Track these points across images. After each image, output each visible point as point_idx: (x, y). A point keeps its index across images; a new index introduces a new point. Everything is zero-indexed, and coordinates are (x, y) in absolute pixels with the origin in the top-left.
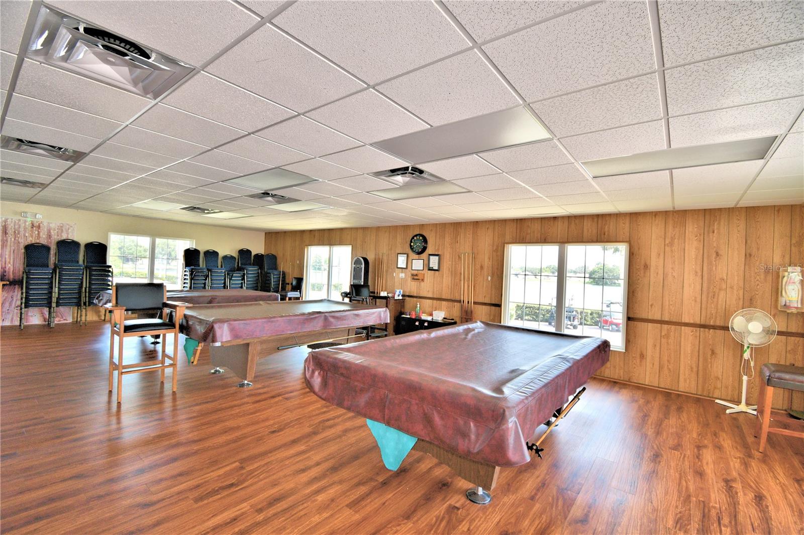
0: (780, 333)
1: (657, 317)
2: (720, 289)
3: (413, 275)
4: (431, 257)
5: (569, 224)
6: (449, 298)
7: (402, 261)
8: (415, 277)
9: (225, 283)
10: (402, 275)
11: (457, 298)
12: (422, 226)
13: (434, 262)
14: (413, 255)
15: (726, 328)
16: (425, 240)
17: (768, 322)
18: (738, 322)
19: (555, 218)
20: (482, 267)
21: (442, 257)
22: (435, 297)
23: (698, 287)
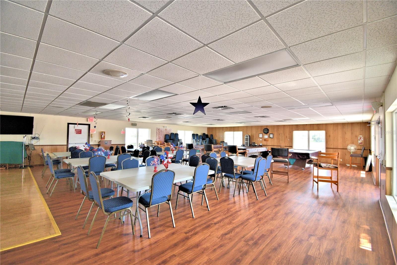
0: (358, 149)
1: (333, 147)
2: (346, 141)
3: (264, 139)
4: (270, 135)
5: (310, 126)
6: (277, 145)
7: (261, 136)
8: (265, 140)
9: (202, 143)
10: (261, 140)
11: (279, 145)
12: (267, 126)
13: (271, 136)
14: (264, 134)
15: (347, 149)
16: (268, 130)
17: (355, 147)
18: (349, 147)
19: (307, 125)
20: (286, 137)
21: (274, 134)
22: (272, 145)
23: (342, 140)
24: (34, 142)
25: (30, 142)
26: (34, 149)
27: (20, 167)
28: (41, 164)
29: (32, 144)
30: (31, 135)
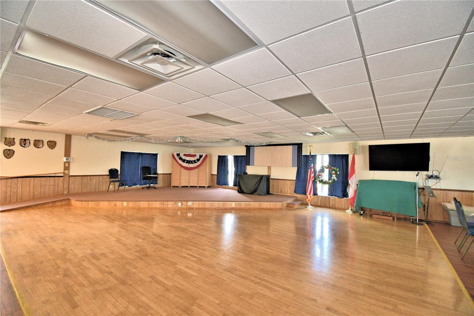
24: (431, 183)
25: (425, 183)
26: (433, 196)
27: (413, 221)
28: (444, 220)
29: (429, 187)
30: (427, 172)
